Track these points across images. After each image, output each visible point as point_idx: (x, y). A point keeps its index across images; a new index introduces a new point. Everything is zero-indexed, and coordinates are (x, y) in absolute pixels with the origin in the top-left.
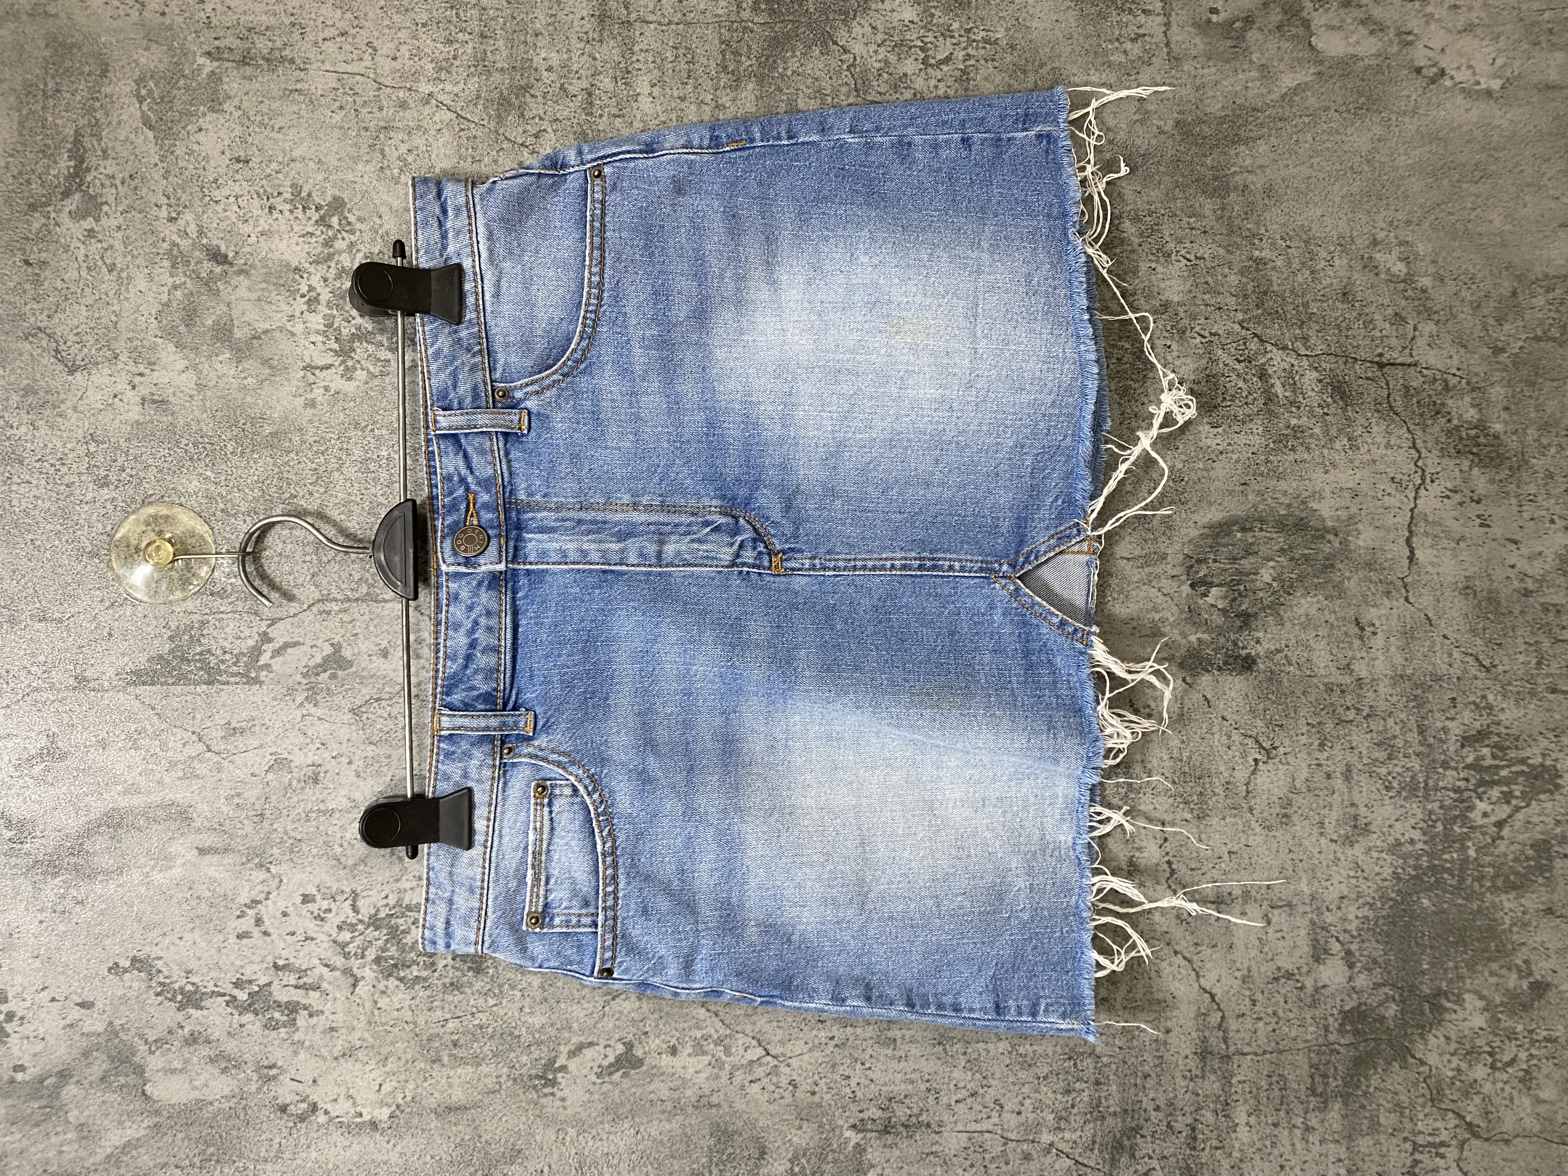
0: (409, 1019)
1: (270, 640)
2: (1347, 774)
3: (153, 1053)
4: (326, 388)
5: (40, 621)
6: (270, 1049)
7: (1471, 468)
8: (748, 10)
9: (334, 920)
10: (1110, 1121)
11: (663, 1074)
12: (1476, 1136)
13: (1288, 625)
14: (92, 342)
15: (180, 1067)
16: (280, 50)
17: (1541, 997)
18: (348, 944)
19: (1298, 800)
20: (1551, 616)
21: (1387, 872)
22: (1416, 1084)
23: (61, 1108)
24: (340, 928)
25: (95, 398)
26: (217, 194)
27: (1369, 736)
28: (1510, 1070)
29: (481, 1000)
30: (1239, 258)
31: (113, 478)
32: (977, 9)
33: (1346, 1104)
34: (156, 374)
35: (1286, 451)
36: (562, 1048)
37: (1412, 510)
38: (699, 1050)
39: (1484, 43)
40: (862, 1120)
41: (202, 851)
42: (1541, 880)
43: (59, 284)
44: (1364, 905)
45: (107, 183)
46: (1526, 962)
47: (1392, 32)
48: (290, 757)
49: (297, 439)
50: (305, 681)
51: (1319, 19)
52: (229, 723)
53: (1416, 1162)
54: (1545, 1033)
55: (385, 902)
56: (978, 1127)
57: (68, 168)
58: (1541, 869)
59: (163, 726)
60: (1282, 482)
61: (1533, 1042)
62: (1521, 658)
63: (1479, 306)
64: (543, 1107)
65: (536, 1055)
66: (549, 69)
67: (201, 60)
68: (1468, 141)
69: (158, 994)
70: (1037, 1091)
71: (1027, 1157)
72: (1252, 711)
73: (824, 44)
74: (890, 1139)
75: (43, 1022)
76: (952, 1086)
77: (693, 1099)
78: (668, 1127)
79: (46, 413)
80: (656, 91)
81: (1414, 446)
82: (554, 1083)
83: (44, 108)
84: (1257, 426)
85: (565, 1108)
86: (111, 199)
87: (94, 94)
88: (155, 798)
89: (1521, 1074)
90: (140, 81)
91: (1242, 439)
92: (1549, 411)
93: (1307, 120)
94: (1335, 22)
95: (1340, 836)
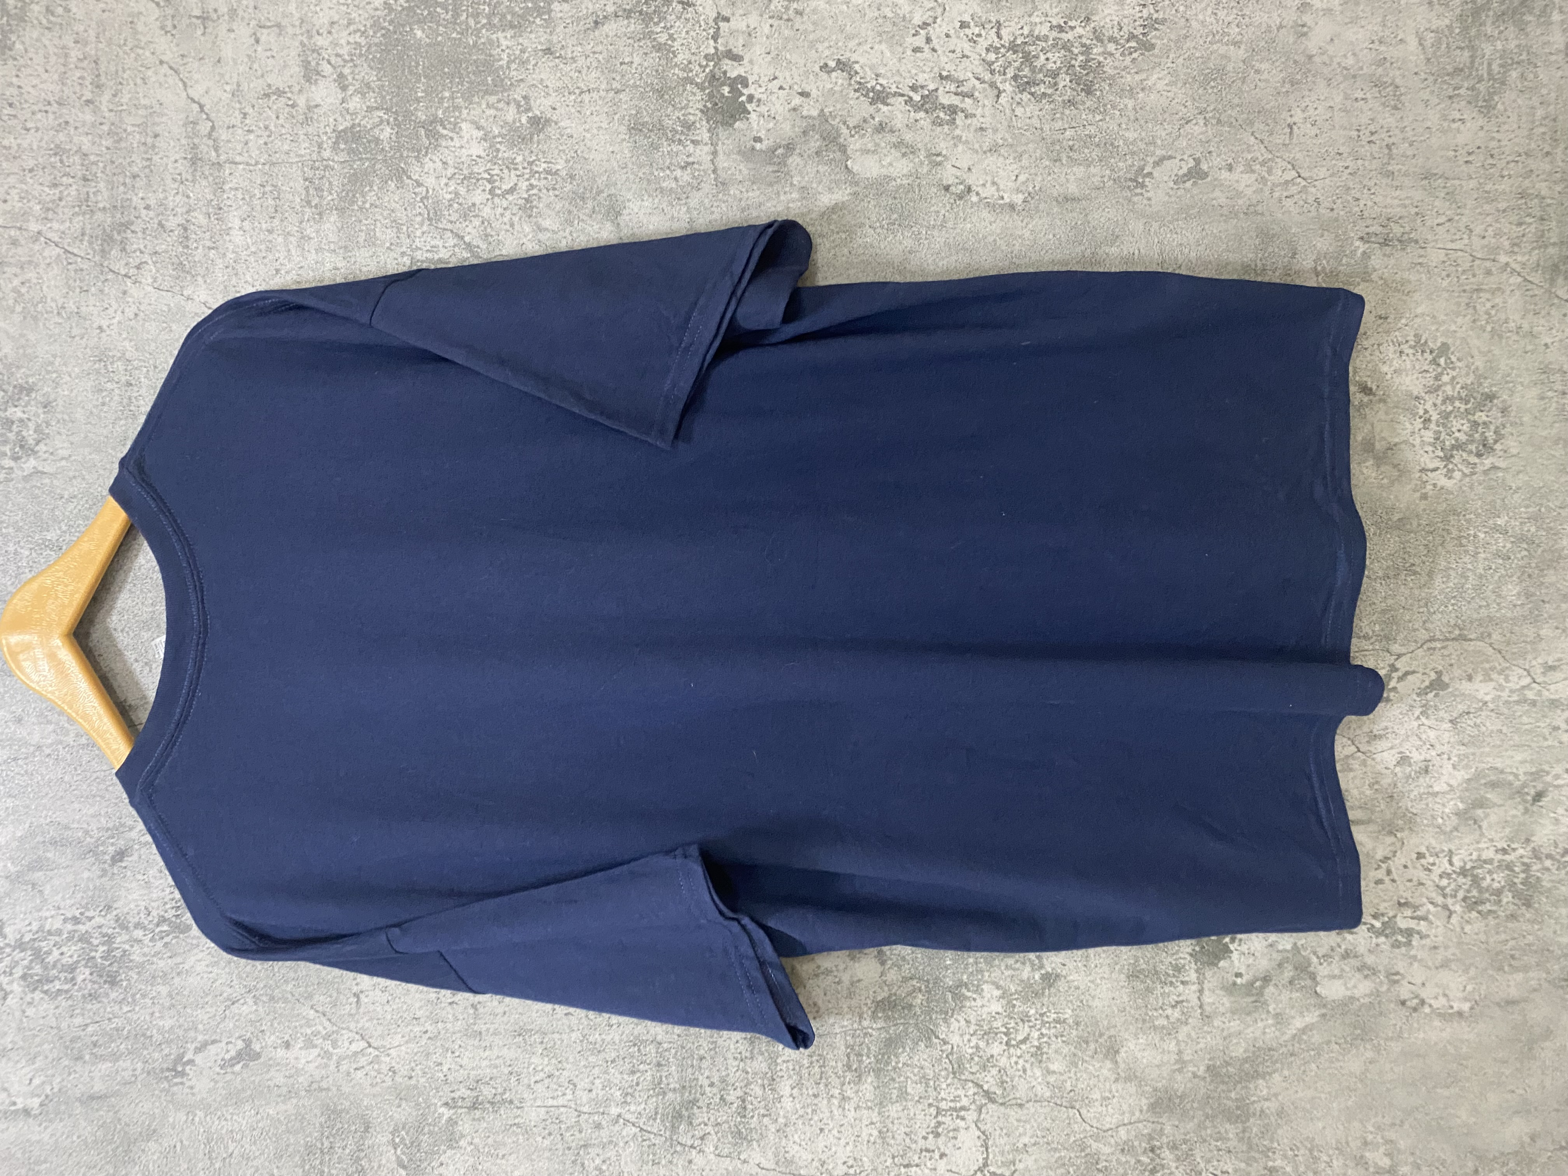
0: (54, 1025)
10: (670, 1096)
11: (278, 1064)
12: (993, 1101)
17: (1050, 986)
28: (1023, 1047)
29: (117, 1007)
32: (539, 143)
33: (878, 1077)
36: (189, 1045)
38: (309, 1044)
39: (1008, 162)
40: (454, 1099)
47: (922, 155)
51: (855, 144)
53: (939, 1124)
55: (28, 928)
56: (555, 1103)
61: (1043, 1023)
64: (173, 1094)
65: (166, 1051)
66: (148, 207)
70: (606, 1072)
73: (400, 179)
74: (478, 1113)
77: (306, 1084)
80: (246, 224)
82: (183, 1074)
85: (193, 1094)
89: (1033, 1050)
94: (870, 146)
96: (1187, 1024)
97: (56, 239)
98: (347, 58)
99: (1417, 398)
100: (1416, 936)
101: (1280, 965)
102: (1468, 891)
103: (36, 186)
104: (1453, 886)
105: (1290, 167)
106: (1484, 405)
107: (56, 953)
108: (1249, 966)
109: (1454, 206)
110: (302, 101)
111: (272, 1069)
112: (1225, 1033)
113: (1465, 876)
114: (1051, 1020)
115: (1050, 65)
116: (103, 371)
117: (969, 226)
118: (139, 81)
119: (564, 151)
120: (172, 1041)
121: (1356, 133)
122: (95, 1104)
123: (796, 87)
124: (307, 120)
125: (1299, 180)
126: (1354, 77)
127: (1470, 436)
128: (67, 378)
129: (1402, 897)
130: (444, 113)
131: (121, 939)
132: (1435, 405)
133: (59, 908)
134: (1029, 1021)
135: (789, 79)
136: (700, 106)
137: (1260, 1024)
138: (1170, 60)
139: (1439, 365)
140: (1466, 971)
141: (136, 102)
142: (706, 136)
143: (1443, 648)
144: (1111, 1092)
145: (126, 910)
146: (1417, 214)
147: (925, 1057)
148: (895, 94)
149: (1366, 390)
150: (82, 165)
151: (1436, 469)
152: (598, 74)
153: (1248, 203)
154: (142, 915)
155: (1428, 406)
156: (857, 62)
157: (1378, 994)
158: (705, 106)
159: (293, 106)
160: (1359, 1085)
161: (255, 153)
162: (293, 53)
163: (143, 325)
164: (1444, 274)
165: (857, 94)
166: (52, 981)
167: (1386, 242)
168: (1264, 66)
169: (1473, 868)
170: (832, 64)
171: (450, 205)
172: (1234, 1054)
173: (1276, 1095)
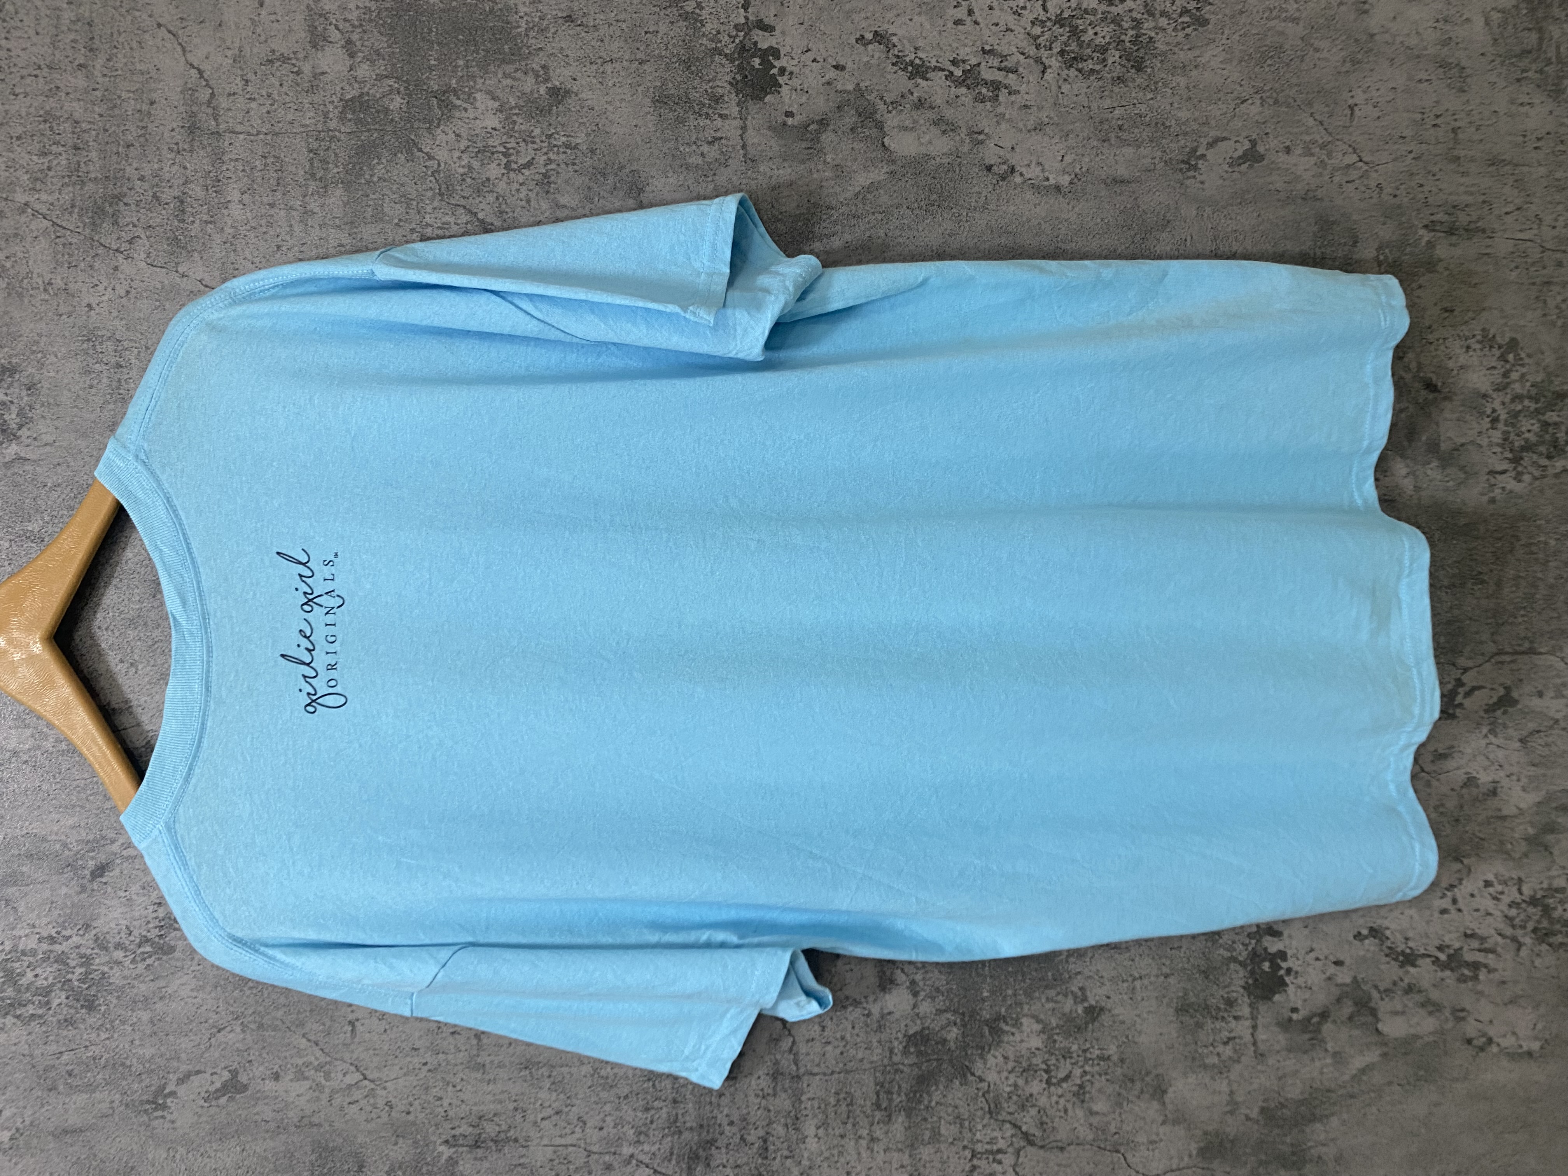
96: (1239, 1061)
97: (44, 211)
98: (356, 23)
99: (1485, 396)
100: (1484, 970)
101: (1339, 1000)
102: (1538, 922)
103: (23, 154)
104: (1522, 916)
105: (1351, 150)
106: (1556, 404)
107: (30, 975)
108: (1305, 1000)
109: (1523, 194)
110: (307, 68)
111: (260, 1102)
112: (1280, 1073)
113: (1535, 906)
114: (1094, 1056)
115: (1099, 40)
116: (91, 352)
117: (1012, 208)
118: (135, 45)
119: (584, 123)
120: (152, 1071)
121: (1420, 116)
122: (68, 1139)
123: (830, 60)
124: (312, 89)
125: (1361, 164)
126: (1418, 57)
127: (1541, 436)
128: (52, 359)
129: (1468, 928)
130: (457, 83)
131: (100, 961)
132: (1503, 404)
133: (34, 926)
134: (1071, 1058)
135: (823, 51)
136: (729, 78)
137: (1318, 1064)
138: (1225, 36)
139: (1507, 361)
140: (1537, 1006)
141: (132, 68)
142: (735, 110)
143: (1512, 662)
144: (1158, 1134)
145: (105, 930)
146: (1484, 202)
147: (960, 1095)
148: (935, 69)
149: (1430, 386)
150: (73, 133)
151: (1503, 472)
152: (622, 44)
153: (1307, 188)
154: (123, 935)
155: (1497, 405)
156: (895, 35)
157: (1441, 1032)
158: (734, 78)
159: (298, 73)
160: (1423, 1131)
161: (257, 122)
162: (300, 17)
163: (134, 304)
164: (1514, 264)
165: (895, 68)
166: (25, 1005)
167: (1451, 231)
168: (1323, 44)
169: (1544, 897)
170: (869, 36)
171: (463, 180)
172: (1289, 1096)
173: (1333, 1140)
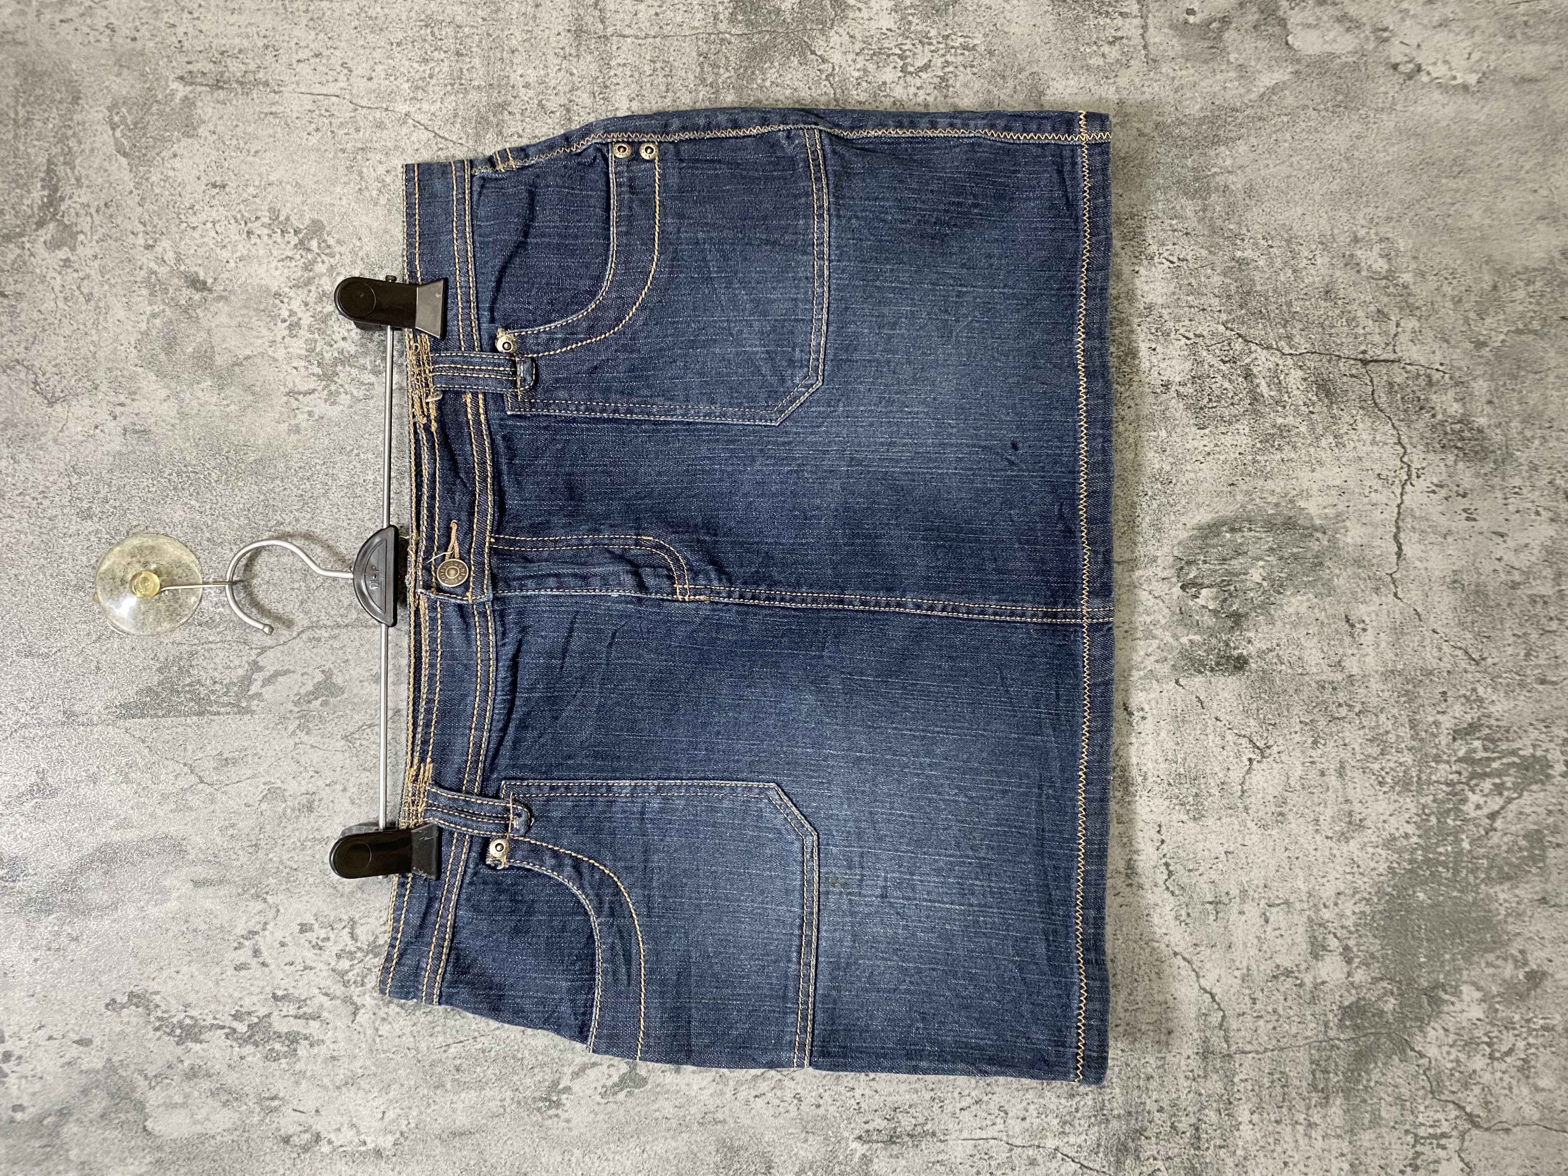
1: (260, 669)
2: (1341, 772)
3: (152, 1088)
4: (310, 414)
5: (26, 656)
6: (271, 1080)
7: (1456, 462)
8: (726, 22)
9: (332, 949)
13: (1279, 624)
14: (71, 373)
15: (180, 1101)
16: (254, 72)
18: (347, 972)
19: (1292, 798)
20: (1539, 607)
21: (1382, 867)
22: (1416, 1077)
23: (61, 1147)
24: (338, 956)
25: (76, 429)
26: (194, 220)
27: (1361, 732)
30: (1221, 259)
31: (96, 509)
34: (136, 404)
35: (1273, 450)
37: (1399, 506)
41: (197, 884)
42: (1534, 870)
43: (35, 315)
44: (1360, 901)
45: (82, 212)
46: (1522, 952)
48: (283, 786)
49: (281, 466)
50: (296, 709)
52: (221, 754)
54: (1542, 1022)
57: (42, 197)
58: (1534, 859)
59: (155, 758)
60: (1269, 481)
62: (1510, 650)
63: (1460, 301)
67: (174, 85)
68: (1447, 137)
69: (156, 1029)
71: (1033, 1163)
72: (1246, 711)
75: (40, 1060)
76: (956, 1095)
78: (674, 1144)
79: (26, 446)
81: (1399, 443)
83: (16, 137)
84: (1243, 427)
86: (87, 229)
87: (66, 121)
88: (149, 832)
90: (112, 108)
91: (1228, 440)
92: (1531, 403)
93: (1285, 119)
95: (1335, 832)
